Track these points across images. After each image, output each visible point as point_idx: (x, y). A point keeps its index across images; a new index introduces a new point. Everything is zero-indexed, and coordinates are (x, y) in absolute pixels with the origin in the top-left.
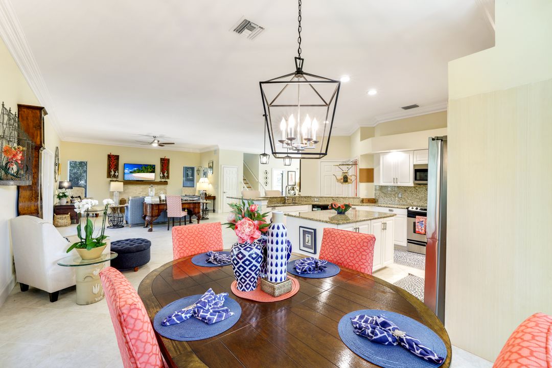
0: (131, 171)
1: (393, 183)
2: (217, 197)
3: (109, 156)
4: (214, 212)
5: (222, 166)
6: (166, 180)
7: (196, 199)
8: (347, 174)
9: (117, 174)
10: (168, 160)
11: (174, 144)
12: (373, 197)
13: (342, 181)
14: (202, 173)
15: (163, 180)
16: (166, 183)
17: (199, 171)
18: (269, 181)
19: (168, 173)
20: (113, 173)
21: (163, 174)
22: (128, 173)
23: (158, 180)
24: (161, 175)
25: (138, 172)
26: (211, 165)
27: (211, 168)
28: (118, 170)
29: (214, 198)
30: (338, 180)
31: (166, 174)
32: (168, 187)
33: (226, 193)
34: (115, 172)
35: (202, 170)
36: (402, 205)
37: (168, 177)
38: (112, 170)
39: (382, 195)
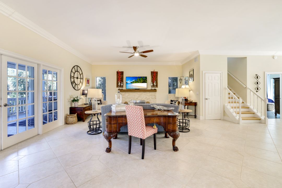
0: (131, 82)
2: (198, 104)
3: (118, 73)
4: (195, 118)
5: (204, 72)
6: (156, 88)
7: (172, 108)
9: (122, 84)
10: (157, 73)
11: (152, 51)
14: (183, 82)
15: (153, 88)
16: (155, 90)
17: (182, 80)
18: (260, 86)
19: (157, 83)
20: (119, 84)
21: (153, 83)
22: (130, 84)
23: (150, 88)
24: (152, 85)
25: (135, 83)
26: (192, 73)
27: (192, 76)
28: (123, 82)
29: (195, 104)
31: (155, 84)
32: (157, 94)
33: (208, 100)
34: (121, 83)
35: (183, 79)
37: (157, 86)
38: (119, 82)
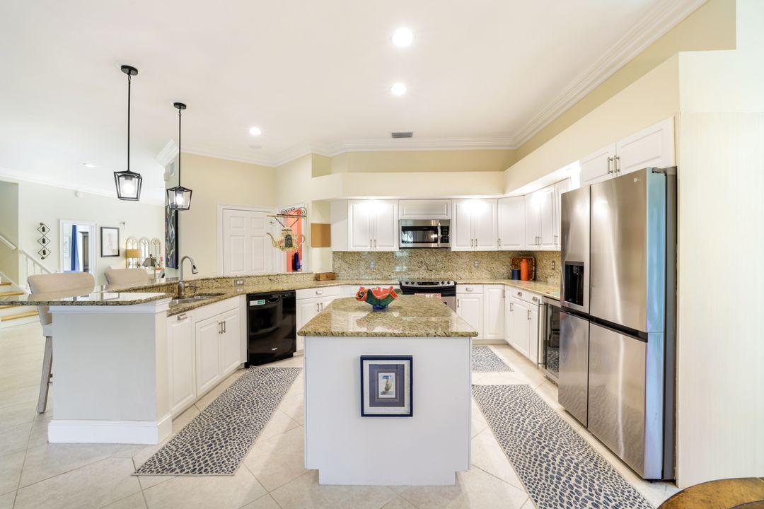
1: (369, 247)
8: (290, 233)
12: (331, 270)
13: (283, 244)
30: (276, 244)
36: (375, 279)
39: (345, 266)
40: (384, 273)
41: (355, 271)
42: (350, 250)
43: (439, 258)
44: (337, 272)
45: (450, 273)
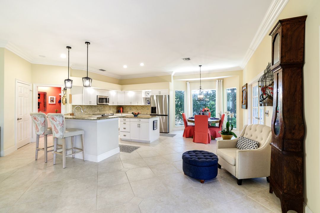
13: (65, 102)
39: (77, 111)
40: (88, 112)
41: (80, 112)
42: (83, 105)
43: (102, 107)
44: (73, 113)
45: (104, 112)
